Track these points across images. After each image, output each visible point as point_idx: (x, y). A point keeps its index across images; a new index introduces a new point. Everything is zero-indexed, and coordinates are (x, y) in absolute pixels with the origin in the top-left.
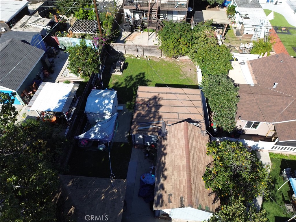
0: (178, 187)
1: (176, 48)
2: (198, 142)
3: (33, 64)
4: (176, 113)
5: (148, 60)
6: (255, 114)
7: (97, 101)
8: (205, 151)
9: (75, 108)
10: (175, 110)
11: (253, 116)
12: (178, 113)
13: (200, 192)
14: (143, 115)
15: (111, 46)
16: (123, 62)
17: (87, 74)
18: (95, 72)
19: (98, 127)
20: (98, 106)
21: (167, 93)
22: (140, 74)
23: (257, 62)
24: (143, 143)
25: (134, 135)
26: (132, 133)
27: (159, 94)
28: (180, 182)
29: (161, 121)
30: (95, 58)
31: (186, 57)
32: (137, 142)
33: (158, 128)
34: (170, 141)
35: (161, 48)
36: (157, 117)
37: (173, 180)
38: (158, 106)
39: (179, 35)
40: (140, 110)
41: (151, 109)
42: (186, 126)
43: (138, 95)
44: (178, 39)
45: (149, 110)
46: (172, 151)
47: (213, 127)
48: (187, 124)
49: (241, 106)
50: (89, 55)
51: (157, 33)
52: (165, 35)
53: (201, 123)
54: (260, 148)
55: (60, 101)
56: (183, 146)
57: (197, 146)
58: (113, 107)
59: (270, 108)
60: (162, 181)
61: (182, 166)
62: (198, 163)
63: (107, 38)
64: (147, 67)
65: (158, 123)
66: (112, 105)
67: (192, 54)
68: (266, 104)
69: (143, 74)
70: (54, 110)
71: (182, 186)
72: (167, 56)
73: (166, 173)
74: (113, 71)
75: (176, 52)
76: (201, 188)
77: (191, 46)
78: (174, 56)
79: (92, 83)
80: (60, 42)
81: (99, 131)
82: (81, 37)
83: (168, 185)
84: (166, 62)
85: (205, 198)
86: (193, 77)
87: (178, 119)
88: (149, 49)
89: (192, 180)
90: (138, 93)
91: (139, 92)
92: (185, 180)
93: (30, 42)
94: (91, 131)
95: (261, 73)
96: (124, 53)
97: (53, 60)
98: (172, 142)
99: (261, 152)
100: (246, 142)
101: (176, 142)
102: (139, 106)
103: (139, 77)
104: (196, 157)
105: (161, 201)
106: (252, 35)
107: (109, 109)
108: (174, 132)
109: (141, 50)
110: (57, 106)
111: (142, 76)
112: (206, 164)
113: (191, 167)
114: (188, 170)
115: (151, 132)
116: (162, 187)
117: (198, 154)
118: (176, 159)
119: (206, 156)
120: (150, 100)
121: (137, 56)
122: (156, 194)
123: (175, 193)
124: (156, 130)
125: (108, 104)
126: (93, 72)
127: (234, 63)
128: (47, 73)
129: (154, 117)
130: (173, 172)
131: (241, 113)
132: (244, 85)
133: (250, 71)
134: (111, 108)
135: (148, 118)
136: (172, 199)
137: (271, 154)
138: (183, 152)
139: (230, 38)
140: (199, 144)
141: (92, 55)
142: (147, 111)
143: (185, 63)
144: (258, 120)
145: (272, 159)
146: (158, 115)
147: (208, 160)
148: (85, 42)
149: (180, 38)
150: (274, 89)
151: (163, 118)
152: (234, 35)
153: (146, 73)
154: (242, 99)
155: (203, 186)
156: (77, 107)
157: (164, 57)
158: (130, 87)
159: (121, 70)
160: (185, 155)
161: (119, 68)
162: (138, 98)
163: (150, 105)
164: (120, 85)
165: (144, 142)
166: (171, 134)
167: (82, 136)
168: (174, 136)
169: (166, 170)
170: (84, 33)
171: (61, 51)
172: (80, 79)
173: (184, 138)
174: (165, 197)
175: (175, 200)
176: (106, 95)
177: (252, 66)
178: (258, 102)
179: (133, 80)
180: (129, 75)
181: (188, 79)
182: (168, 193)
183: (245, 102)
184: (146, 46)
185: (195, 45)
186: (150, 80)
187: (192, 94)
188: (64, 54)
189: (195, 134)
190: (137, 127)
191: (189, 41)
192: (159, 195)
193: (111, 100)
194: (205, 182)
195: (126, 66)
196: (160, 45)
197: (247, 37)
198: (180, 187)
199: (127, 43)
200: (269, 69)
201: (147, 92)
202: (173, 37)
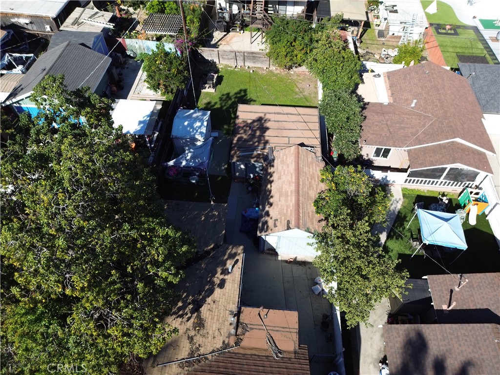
0: (285, 211)
1: (289, 55)
2: (311, 168)
3: (99, 75)
4: (287, 137)
5: (251, 72)
6: (383, 138)
7: (186, 123)
8: (318, 178)
9: (157, 133)
10: (285, 133)
11: (381, 140)
12: (289, 138)
13: (309, 217)
14: (245, 139)
15: (199, 52)
16: (217, 75)
17: (170, 89)
18: (180, 87)
19: (191, 152)
20: (188, 129)
21: (275, 113)
22: (241, 90)
23: (396, 74)
24: (244, 176)
25: (234, 162)
26: (232, 160)
27: (265, 115)
28: (287, 207)
29: (268, 146)
30: (181, 68)
31: (304, 69)
32: (237, 174)
33: (263, 154)
34: (277, 168)
35: (269, 55)
36: (262, 142)
37: (279, 206)
38: (264, 129)
39: (293, 37)
40: (241, 134)
41: (255, 133)
42: (296, 150)
43: (238, 116)
44: (292, 42)
45: (253, 133)
46: (279, 178)
47: (333, 156)
48: (298, 148)
49: (368, 128)
50: (172, 64)
51: (264, 34)
52: (274, 37)
53: (315, 149)
54: (391, 182)
55: (140, 122)
56: (292, 172)
57: (309, 172)
58: (206, 130)
59: (402, 131)
60: (267, 208)
61: (290, 191)
62: (309, 189)
63: (194, 40)
64: (250, 82)
65: (264, 148)
66: (205, 129)
67: (311, 63)
68: (398, 125)
69: (245, 91)
70: (134, 132)
71: (289, 210)
72: (277, 65)
73: (271, 200)
74: (203, 87)
75: (289, 60)
76: (310, 213)
77: (310, 52)
78: (287, 67)
79: (177, 102)
80: (128, 47)
81: (191, 157)
82: (155, 39)
83: (273, 212)
84: (276, 75)
85: (314, 223)
86: (313, 95)
87: (289, 144)
88: (253, 56)
89: (301, 205)
90: (238, 113)
91: (240, 111)
92: (293, 204)
93: (91, 47)
94: (181, 158)
95: (399, 88)
96: (217, 62)
97: (120, 71)
98: (280, 168)
99: (392, 188)
100: (372, 174)
101: (285, 168)
102: (240, 129)
103: (238, 95)
104: (307, 183)
105: (265, 227)
106: (401, 37)
107: (201, 133)
108: (283, 158)
109: (242, 58)
110: (138, 128)
111: (243, 94)
112: (319, 191)
113: (301, 192)
114: (297, 194)
115: (255, 159)
116: (268, 214)
117: (310, 180)
118: (284, 185)
119: (319, 183)
120: (254, 121)
121: (236, 66)
122: (260, 220)
123: (281, 218)
124: (261, 156)
125: (200, 127)
126: (178, 87)
127: (365, 76)
128: (115, 88)
129: (259, 142)
130: (280, 199)
131: (367, 137)
132: (375, 104)
133: (386, 86)
134: (205, 132)
135: (251, 143)
136: (278, 223)
137: (404, 189)
138: (292, 178)
139: (368, 42)
140: (311, 170)
141: (177, 64)
142: (250, 134)
143: (302, 77)
144: (387, 145)
145: (404, 195)
146: (264, 140)
147: (321, 187)
148: (164, 46)
149: (295, 41)
150: (412, 108)
151: (269, 143)
152: (375, 36)
153: (248, 90)
154: (370, 119)
155: (312, 212)
156: (160, 132)
157: (273, 68)
158: (227, 108)
159: (215, 86)
160: (294, 181)
161: (211, 82)
162: (238, 119)
163: (254, 127)
164: (214, 106)
165: (246, 175)
166: (279, 160)
167: (171, 163)
168: (283, 162)
169: (272, 197)
170: (159, 33)
171: (129, 59)
172: (159, 97)
173: (294, 164)
174: (271, 223)
175: (282, 224)
176: (197, 117)
177: (389, 79)
178: (389, 123)
179: (230, 99)
180: (225, 93)
181: (305, 98)
182: (273, 219)
183: (373, 123)
184: (249, 53)
185: (314, 50)
186: (254, 98)
187: (307, 115)
188: (135, 64)
189: (307, 159)
190: (238, 153)
191: (307, 45)
192: (264, 221)
193: (203, 121)
194: (315, 208)
195: (220, 80)
196: (268, 51)
197: (394, 40)
198: (287, 211)
199: (221, 48)
200: (410, 83)
201: (249, 112)
202: (286, 40)
